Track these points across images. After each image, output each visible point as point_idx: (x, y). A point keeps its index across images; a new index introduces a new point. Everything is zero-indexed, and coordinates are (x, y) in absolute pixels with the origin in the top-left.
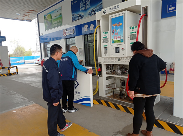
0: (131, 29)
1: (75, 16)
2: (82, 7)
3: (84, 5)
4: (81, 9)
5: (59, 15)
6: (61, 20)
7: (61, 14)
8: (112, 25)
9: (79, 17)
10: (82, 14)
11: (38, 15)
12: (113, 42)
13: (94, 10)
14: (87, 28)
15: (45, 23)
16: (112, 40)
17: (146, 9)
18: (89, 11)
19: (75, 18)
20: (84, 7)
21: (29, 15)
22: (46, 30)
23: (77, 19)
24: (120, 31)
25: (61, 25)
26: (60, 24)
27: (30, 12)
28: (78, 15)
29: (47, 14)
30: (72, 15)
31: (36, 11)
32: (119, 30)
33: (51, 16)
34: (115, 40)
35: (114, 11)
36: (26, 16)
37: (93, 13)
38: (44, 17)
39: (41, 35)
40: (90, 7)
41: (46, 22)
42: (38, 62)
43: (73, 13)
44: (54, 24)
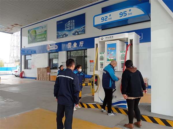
0: (121, 52)
1: (60, 34)
2: (67, 28)
3: (69, 26)
4: (65, 29)
5: (44, 31)
6: (45, 36)
7: (46, 31)
8: (108, 48)
9: (63, 35)
10: (67, 33)
11: (21, 29)
12: (108, 60)
13: (78, 31)
14: (70, 45)
15: (28, 37)
16: (108, 59)
17: (131, 41)
18: (73, 32)
19: (60, 36)
20: (69, 28)
21: (12, 28)
22: (29, 43)
23: (62, 36)
24: (114, 53)
25: (46, 40)
26: (44, 39)
27: (14, 25)
28: (63, 34)
29: (32, 29)
30: (57, 33)
31: (20, 25)
32: (112, 53)
33: (35, 31)
34: (109, 59)
35: (109, 39)
36: (9, 28)
37: (77, 33)
38: (28, 31)
39: (23, 47)
40: (74, 28)
41: (30, 36)
42: (16, 73)
43: (58, 31)
44: (38, 39)
